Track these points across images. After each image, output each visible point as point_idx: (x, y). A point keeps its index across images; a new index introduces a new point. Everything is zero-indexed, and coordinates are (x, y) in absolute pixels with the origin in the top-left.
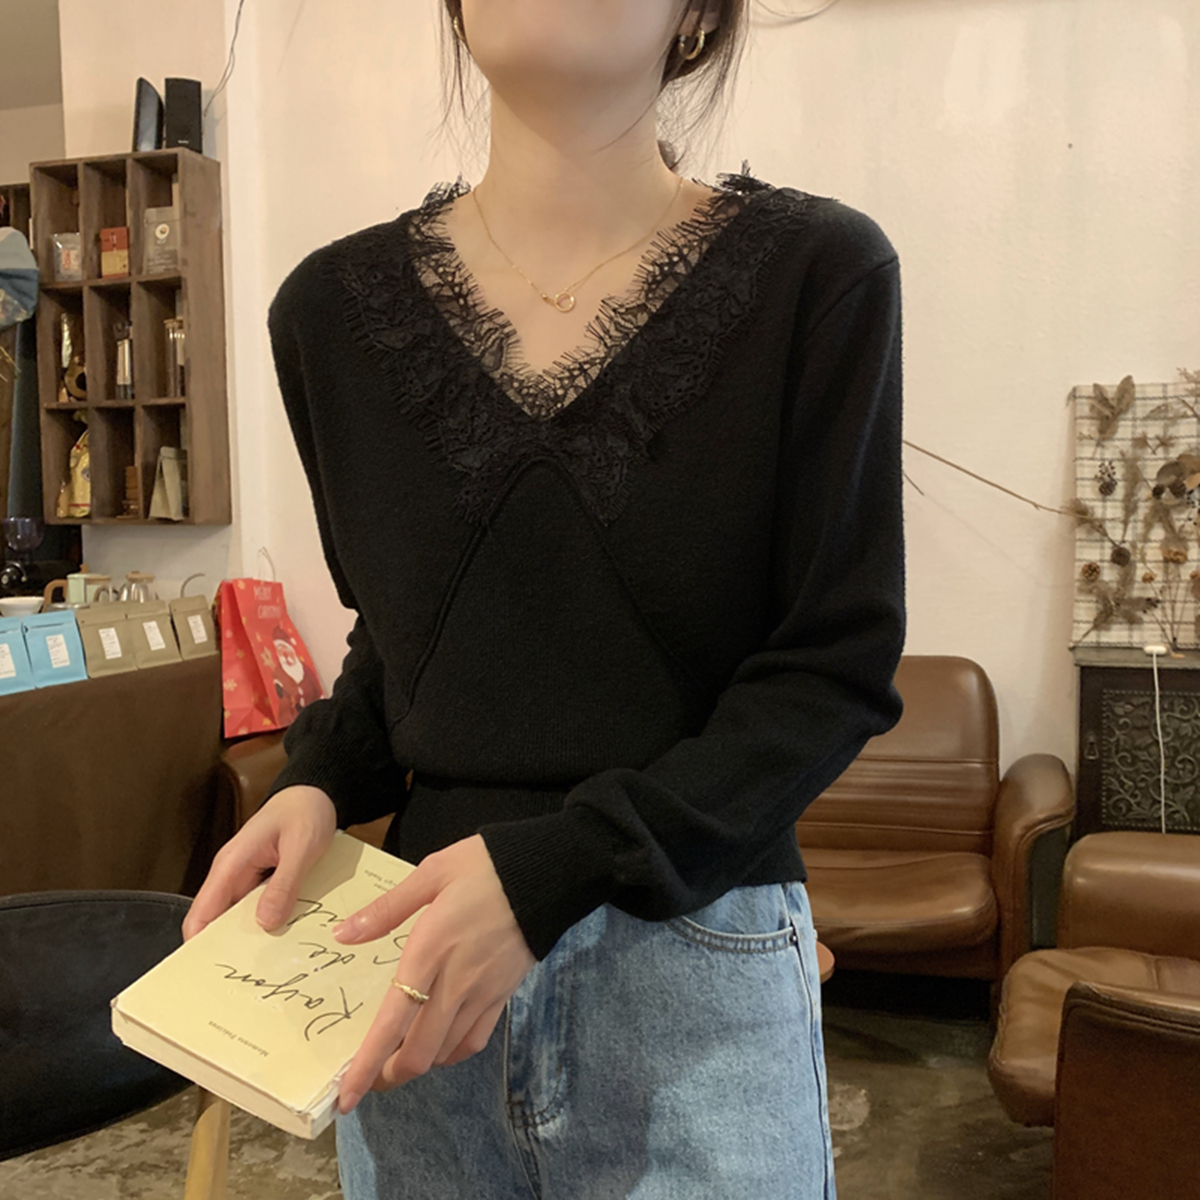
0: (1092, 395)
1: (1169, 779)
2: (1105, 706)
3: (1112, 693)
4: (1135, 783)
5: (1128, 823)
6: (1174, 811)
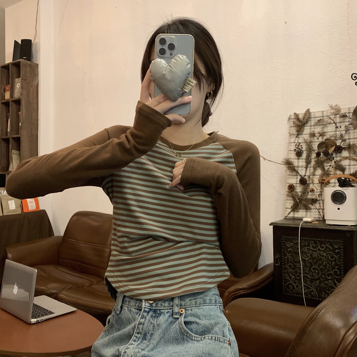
0: (294, 117)
1: (309, 276)
2: (282, 243)
3: (285, 238)
4: (295, 277)
5: (293, 294)
6: (311, 291)
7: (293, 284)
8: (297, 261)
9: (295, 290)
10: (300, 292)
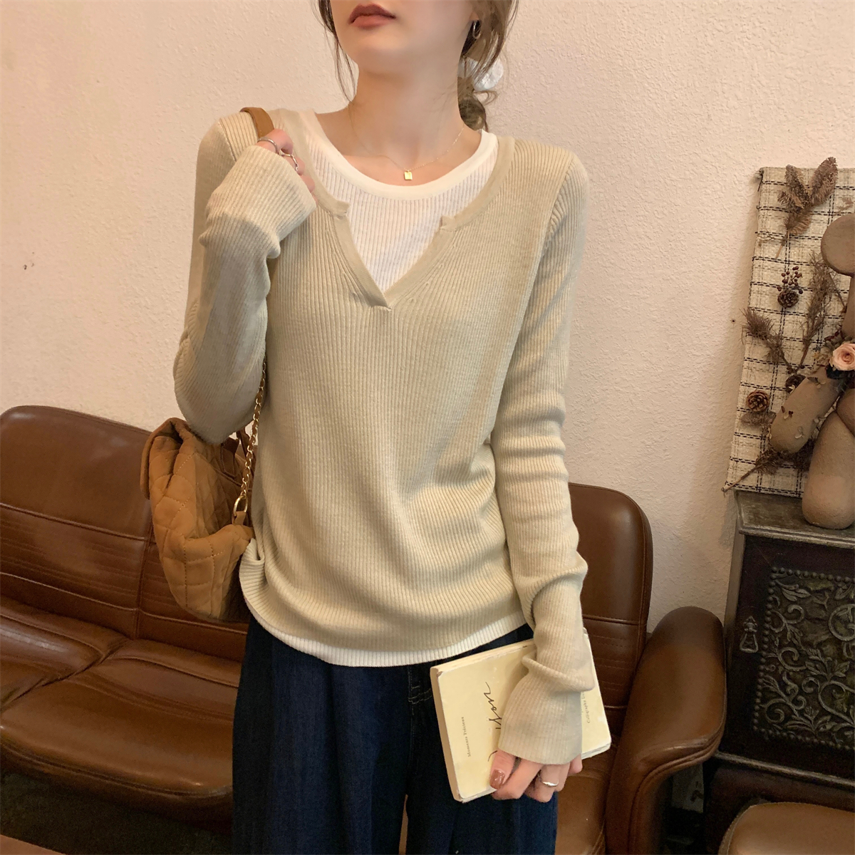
0: (783, 180)
1: (845, 688)
2: (771, 587)
3: (784, 572)
4: (800, 687)
5: (785, 734)
6: (846, 727)
7: (791, 705)
8: (814, 643)
9: (793, 722)
10: (808, 729)
